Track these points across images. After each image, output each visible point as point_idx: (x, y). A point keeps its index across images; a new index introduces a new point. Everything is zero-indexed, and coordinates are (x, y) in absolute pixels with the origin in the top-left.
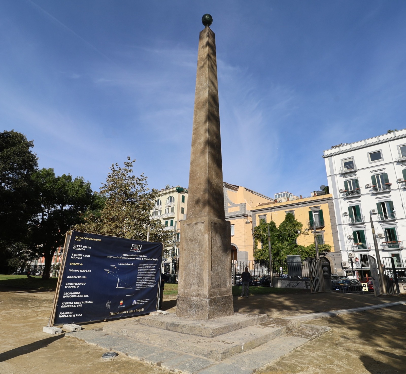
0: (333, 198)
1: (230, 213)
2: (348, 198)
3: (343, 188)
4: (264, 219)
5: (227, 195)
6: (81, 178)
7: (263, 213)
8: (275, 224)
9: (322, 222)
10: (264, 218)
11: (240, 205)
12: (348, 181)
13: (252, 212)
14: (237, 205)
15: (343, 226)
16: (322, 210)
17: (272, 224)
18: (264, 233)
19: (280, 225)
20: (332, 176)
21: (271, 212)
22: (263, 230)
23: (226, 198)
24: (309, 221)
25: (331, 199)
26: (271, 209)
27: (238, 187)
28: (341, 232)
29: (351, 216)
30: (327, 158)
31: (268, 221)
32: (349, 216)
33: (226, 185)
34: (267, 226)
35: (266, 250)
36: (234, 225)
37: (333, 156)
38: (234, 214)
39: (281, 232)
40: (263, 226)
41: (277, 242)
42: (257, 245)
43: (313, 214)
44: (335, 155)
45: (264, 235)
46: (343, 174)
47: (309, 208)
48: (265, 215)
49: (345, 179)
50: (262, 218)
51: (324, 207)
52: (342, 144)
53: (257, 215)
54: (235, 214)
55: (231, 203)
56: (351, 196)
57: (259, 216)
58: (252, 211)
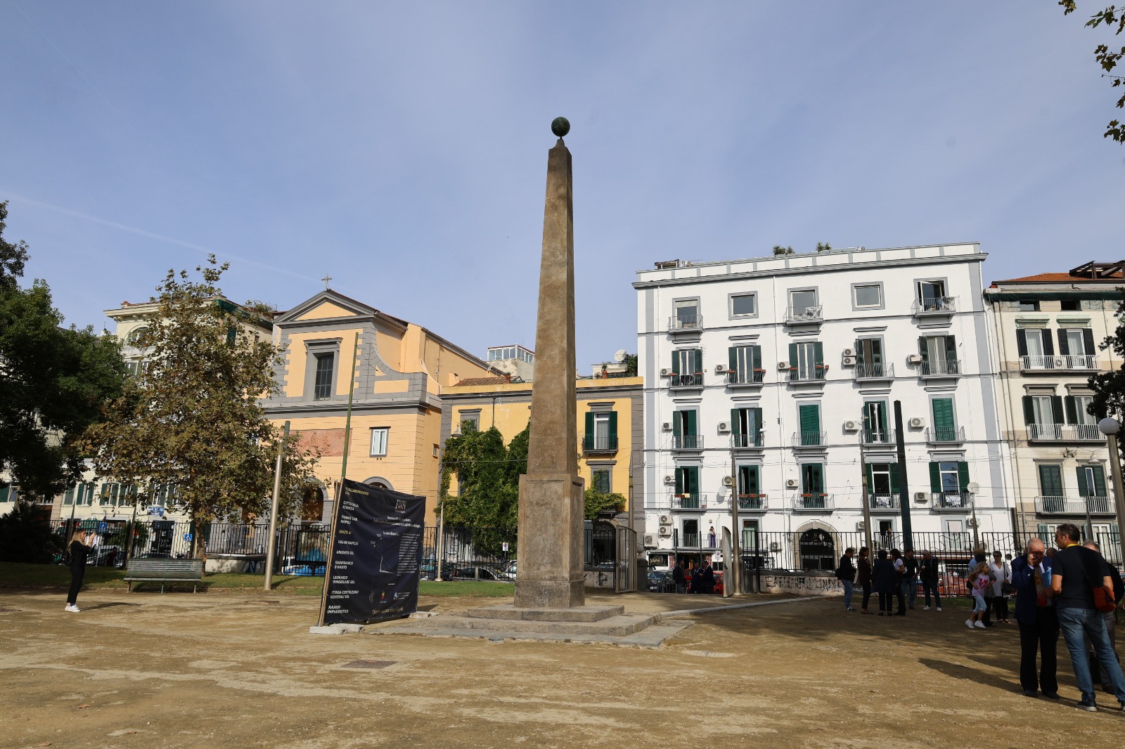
0: (644, 387)
1: (379, 396)
2: (676, 392)
3: (668, 366)
4: (473, 422)
5: (374, 346)
6: (40, 282)
7: (471, 404)
8: (501, 435)
9: (613, 442)
10: (474, 418)
11: (411, 377)
12: (680, 352)
13: (443, 399)
14: (402, 375)
15: (657, 453)
16: (616, 413)
17: (494, 434)
18: (471, 457)
19: (513, 440)
20: (647, 335)
21: (494, 403)
22: (469, 449)
23: (372, 351)
24: (584, 437)
25: (638, 388)
26: (493, 397)
27: (406, 324)
28: (652, 467)
29: (676, 433)
30: (644, 291)
31: (484, 427)
32: (672, 433)
33: (375, 315)
34: (480, 440)
35: (472, 499)
36: (389, 427)
37: (656, 287)
38: (390, 400)
39: (516, 458)
40: (469, 438)
41: (501, 481)
42: (448, 487)
43: (596, 420)
44: (661, 286)
45: (471, 463)
46: (674, 335)
47: (589, 404)
48: (478, 411)
49: (674, 347)
50: (469, 418)
51: (622, 406)
52: (678, 260)
53: (455, 409)
54: (395, 400)
55: (383, 367)
56: (682, 387)
57: (460, 411)
58: (444, 397)
